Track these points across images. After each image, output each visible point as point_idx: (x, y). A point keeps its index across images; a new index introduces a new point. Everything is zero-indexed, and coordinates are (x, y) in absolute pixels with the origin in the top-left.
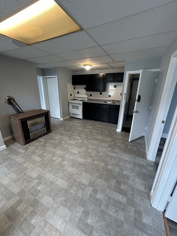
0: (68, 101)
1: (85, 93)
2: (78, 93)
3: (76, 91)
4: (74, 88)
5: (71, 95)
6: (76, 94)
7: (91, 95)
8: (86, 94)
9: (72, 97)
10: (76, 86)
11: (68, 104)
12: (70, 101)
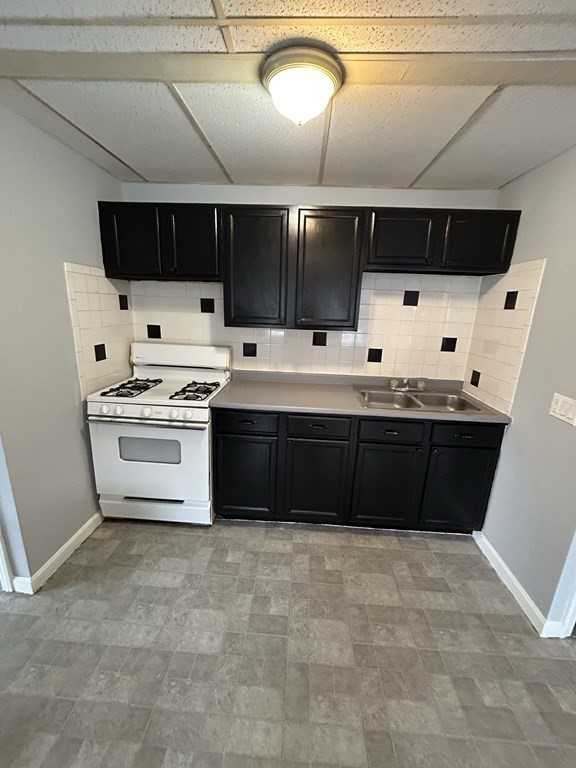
0: (78, 404)
1: (207, 337)
2: (154, 332)
3: (139, 320)
4: (124, 303)
5: (100, 352)
6: (135, 346)
7: (250, 350)
8: (217, 345)
9: (113, 369)
10: (136, 289)
11: (76, 425)
12: (98, 406)
